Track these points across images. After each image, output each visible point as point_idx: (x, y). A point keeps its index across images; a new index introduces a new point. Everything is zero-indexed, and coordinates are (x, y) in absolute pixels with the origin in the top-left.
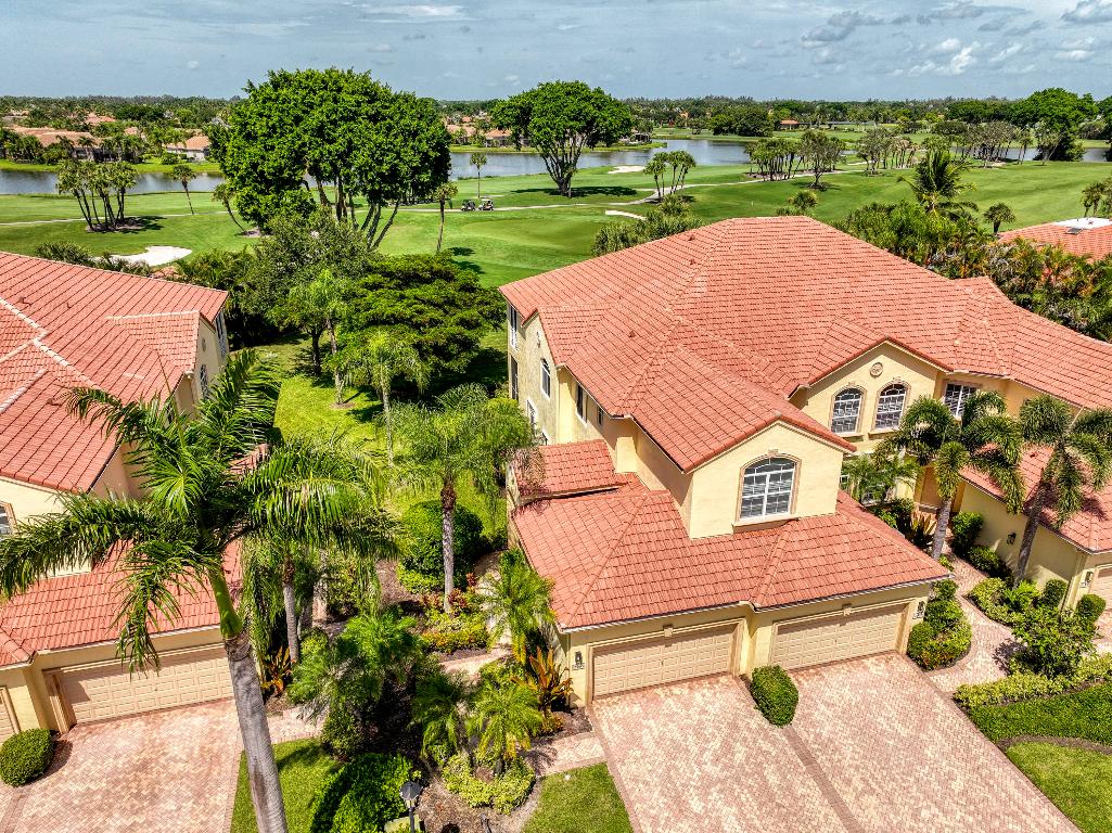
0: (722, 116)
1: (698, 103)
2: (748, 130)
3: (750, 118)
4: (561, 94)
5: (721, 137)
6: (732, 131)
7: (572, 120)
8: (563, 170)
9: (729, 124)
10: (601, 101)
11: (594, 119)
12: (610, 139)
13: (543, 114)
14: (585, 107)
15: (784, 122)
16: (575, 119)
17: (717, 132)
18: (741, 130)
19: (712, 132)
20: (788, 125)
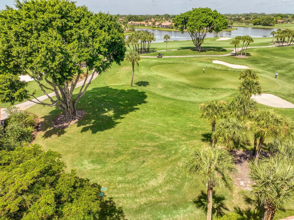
0: (257, 19)
1: (247, 15)
2: (266, 24)
3: (268, 19)
4: (200, 12)
5: (256, 26)
6: (260, 24)
7: (203, 23)
8: (199, 40)
9: (260, 22)
10: (216, 16)
11: (212, 22)
12: (218, 30)
13: (192, 20)
14: (209, 18)
15: (278, 21)
16: (205, 22)
17: (255, 24)
18: (263, 24)
19: (253, 24)
20: (280, 22)
